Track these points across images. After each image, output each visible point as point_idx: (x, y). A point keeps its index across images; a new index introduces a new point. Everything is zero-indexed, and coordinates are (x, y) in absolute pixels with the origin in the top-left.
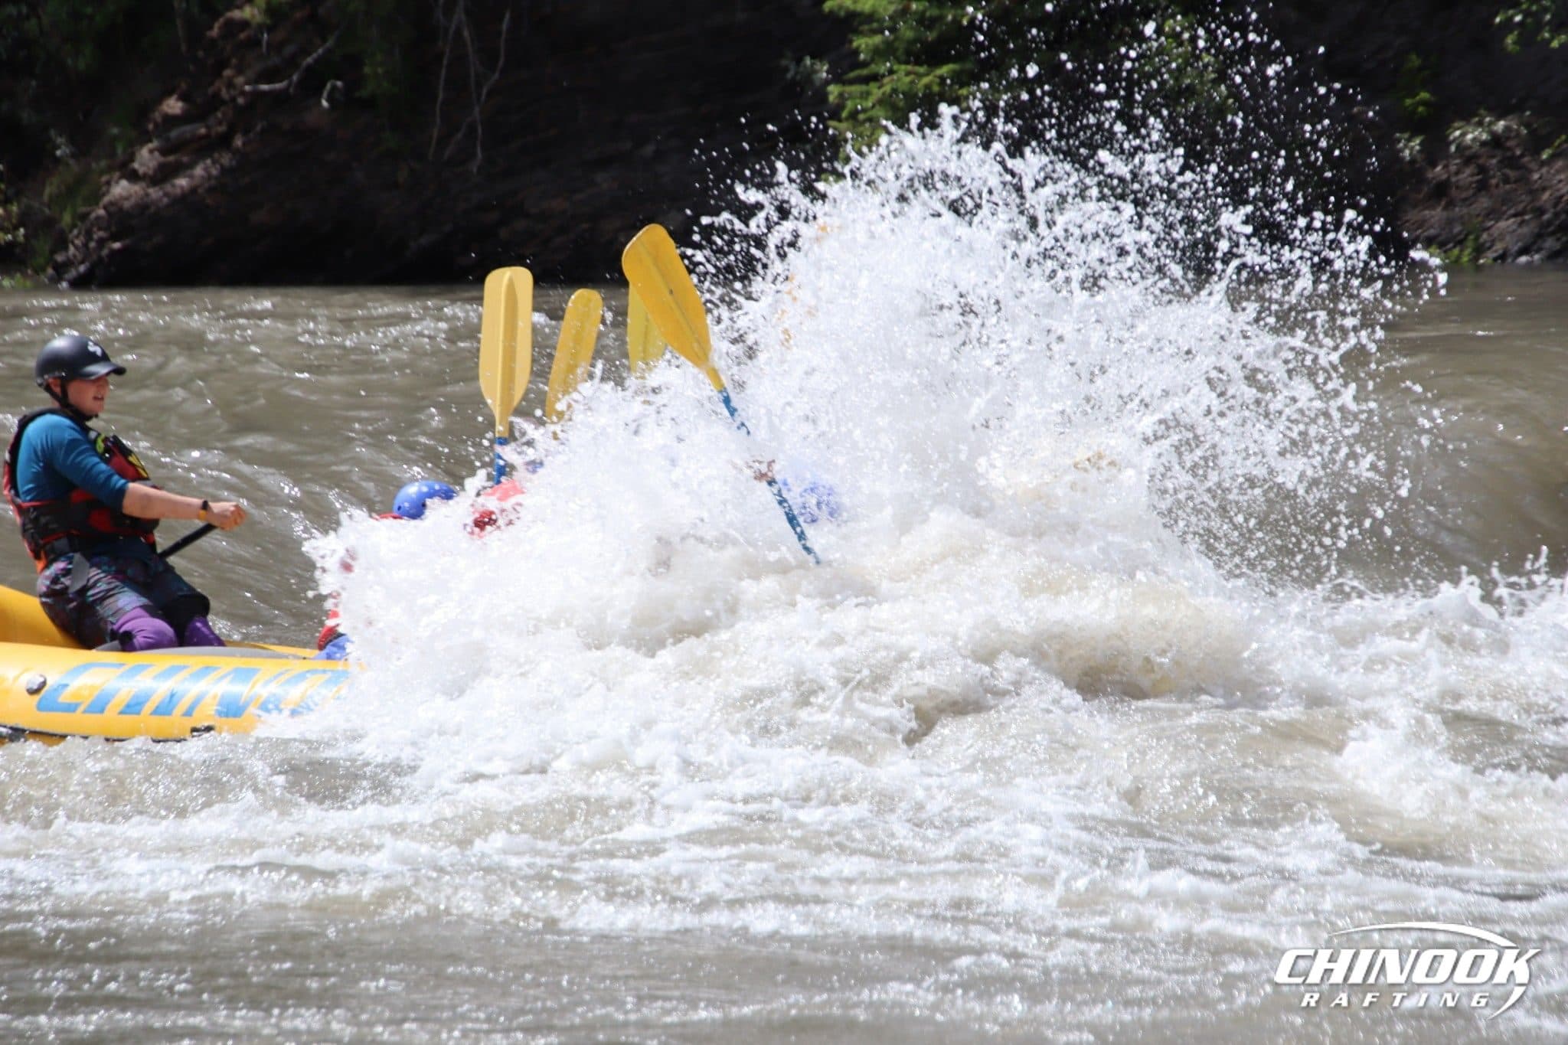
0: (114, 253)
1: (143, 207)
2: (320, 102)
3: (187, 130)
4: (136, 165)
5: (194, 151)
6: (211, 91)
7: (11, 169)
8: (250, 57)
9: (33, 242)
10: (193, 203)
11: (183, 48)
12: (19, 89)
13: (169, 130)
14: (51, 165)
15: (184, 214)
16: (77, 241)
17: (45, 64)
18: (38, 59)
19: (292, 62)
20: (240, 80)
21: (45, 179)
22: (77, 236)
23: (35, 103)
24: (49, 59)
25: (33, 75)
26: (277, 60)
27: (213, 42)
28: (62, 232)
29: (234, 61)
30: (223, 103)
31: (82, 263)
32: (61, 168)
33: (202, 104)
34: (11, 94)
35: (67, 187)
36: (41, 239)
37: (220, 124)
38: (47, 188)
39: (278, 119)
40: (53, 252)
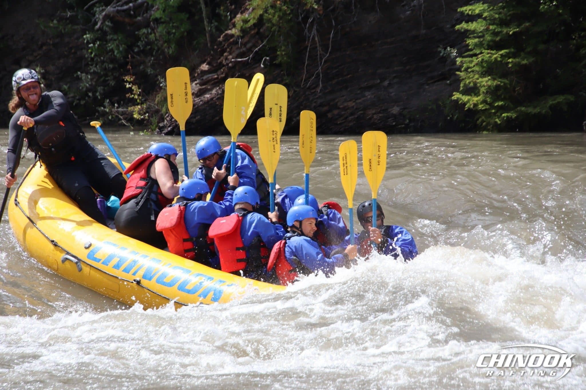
2: (260, 65)
3: (210, 76)
5: (212, 84)
6: (219, 61)
7: (143, 91)
8: (234, 48)
9: (151, 119)
10: (211, 104)
11: (209, 45)
12: (147, 61)
13: (203, 76)
14: (158, 90)
15: (208, 108)
16: (168, 119)
17: (157, 51)
18: (154, 49)
19: (250, 50)
20: (230, 57)
21: (156, 95)
22: (168, 117)
23: (153, 66)
24: (159, 49)
25: (152, 56)
26: (244, 49)
27: (220, 43)
28: (162, 115)
29: (228, 50)
30: (224, 66)
31: (169, 127)
32: (162, 91)
33: (216, 66)
34: (144, 63)
35: (164, 98)
36: (154, 118)
37: (222, 74)
38: (157, 99)
39: (245, 72)
40: (158, 123)
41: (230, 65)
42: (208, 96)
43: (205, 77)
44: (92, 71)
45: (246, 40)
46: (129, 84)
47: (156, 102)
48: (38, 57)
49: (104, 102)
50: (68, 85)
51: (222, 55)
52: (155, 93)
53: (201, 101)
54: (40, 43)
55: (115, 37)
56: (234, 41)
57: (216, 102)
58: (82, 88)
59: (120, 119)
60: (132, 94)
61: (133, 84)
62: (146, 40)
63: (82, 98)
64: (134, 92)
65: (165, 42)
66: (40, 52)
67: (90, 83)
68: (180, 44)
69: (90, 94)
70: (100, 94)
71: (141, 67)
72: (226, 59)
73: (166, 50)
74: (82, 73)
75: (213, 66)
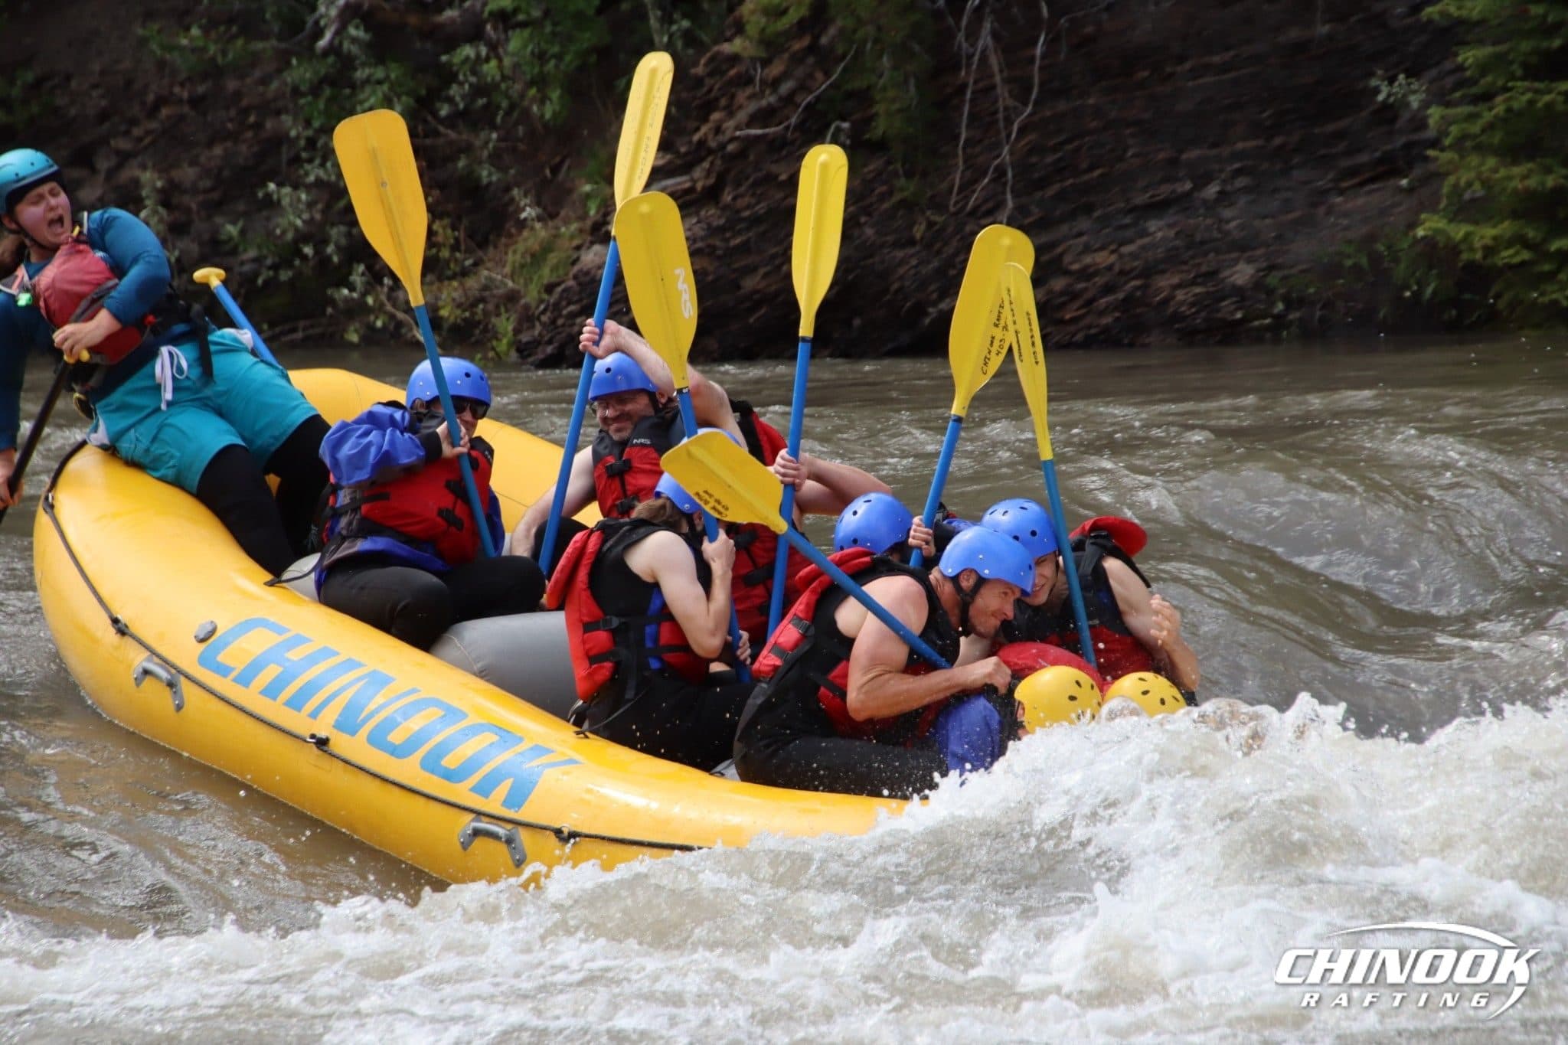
6: (696, 138)
7: (470, 235)
8: (742, 96)
9: (494, 320)
12: (478, 143)
14: (513, 230)
16: (544, 318)
17: (508, 113)
18: (498, 107)
19: (789, 100)
20: (730, 124)
21: (507, 246)
22: (544, 312)
23: (496, 159)
24: (512, 107)
25: (494, 127)
26: (772, 99)
27: (699, 81)
28: (527, 307)
29: (723, 102)
30: (710, 152)
31: (550, 342)
32: (526, 233)
33: (686, 154)
34: (467, 149)
35: (533, 256)
36: (504, 316)
37: (707, 176)
38: (510, 257)
39: (774, 168)
40: (517, 331)
41: (730, 148)
44: (312, 178)
45: (776, 69)
47: (507, 270)
48: (147, 141)
49: (350, 273)
50: (240, 224)
51: (706, 119)
52: (503, 240)
54: (151, 97)
55: (380, 74)
56: (738, 77)
58: (284, 233)
59: (399, 324)
62: (473, 79)
63: (284, 262)
65: (530, 84)
66: (154, 125)
67: (306, 216)
68: (575, 87)
69: (308, 250)
70: (338, 247)
71: (462, 164)
72: (718, 130)
73: (535, 108)
74: (280, 185)
75: (677, 152)
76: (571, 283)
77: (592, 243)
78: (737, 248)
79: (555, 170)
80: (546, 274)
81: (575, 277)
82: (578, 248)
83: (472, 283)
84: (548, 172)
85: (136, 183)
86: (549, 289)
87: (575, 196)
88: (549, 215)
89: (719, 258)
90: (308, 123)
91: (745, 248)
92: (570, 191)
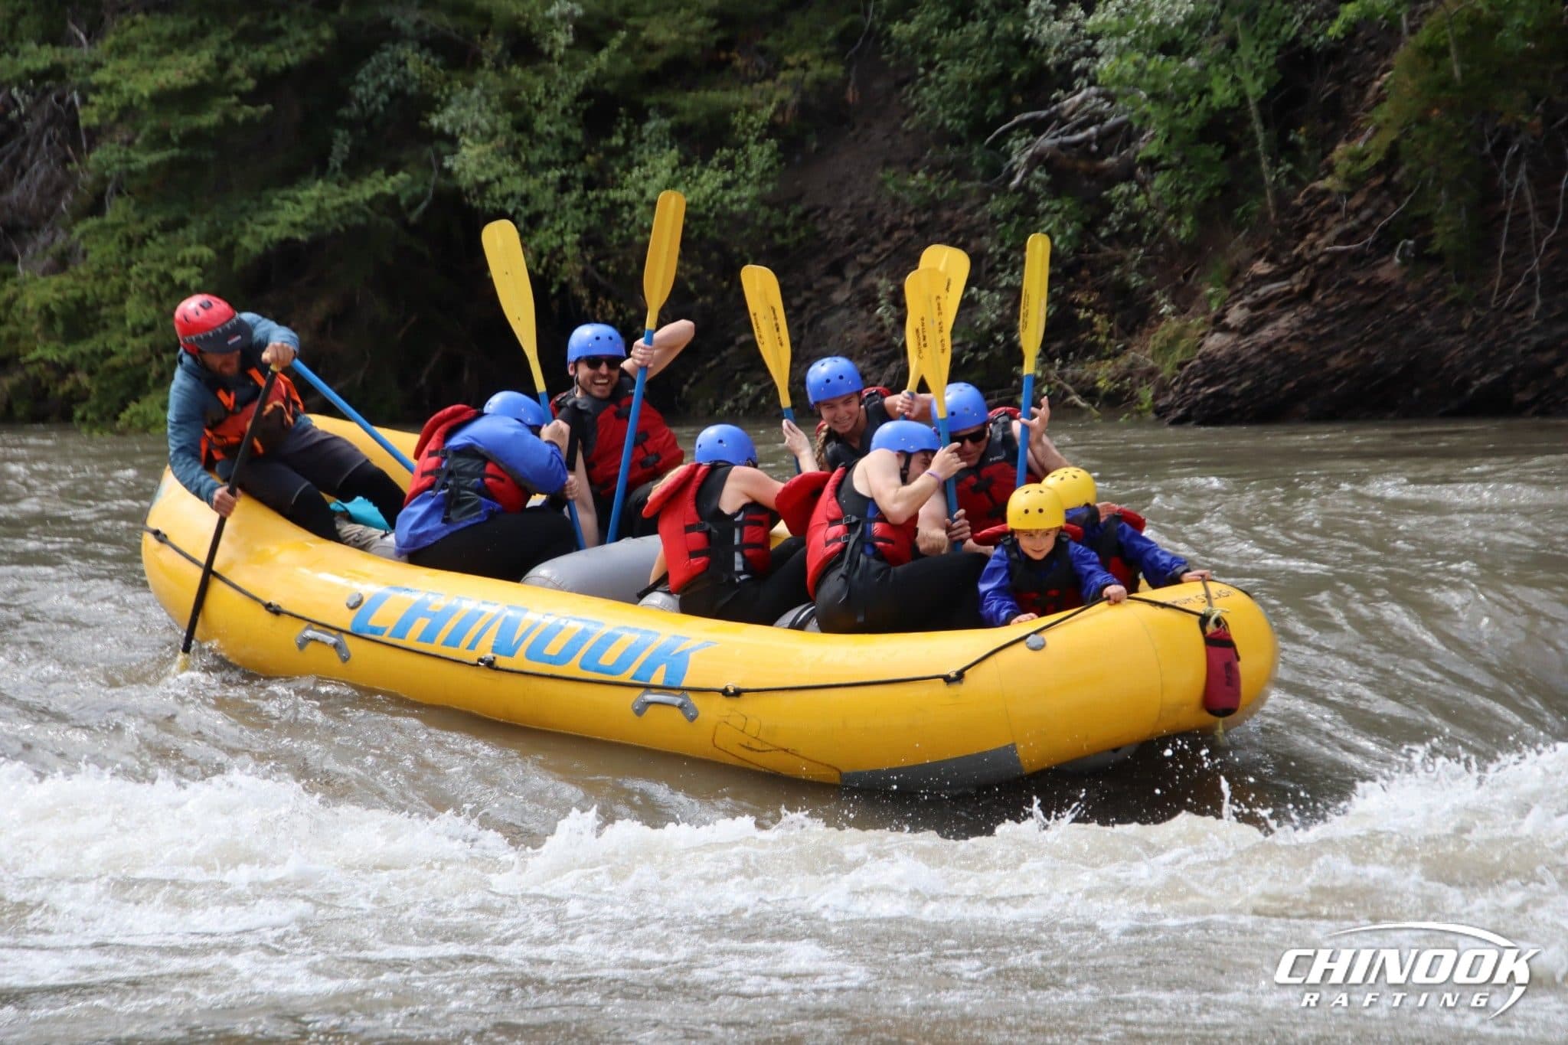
0: (1207, 397)
1: (1234, 356)
2: (1391, 260)
3: (1274, 287)
4: (1228, 320)
5: (1279, 306)
6: (1295, 252)
7: (1122, 325)
8: (1331, 221)
9: (1138, 389)
10: (1277, 352)
11: (1273, 215)
12: (1129, 257)
13: (1258, 288)
14: (1154, 322)
15: (1269, 362)
16: (1176, 388)
17: (1152, 234)
18: (1145, 230)
19: (1367, 224)
20: (1322, 242)
21: (1149, 334)
22: (1176, 383)
23: (1142, 268)
24: (1155, 229)
25: (1141, 245)
26: (1354, 223)
27: (1298, 210)
28: (1163, 380)
29: (1317, 225)
30: (1306, 263)
31: (1179, 407)
32: (1163, 324)
33: (1288, 264)
34: (1121, 261)
35: (1169, 341)
36: (1145, 387)
37: (1303, 281)
38: (1151, 343)
39: (1355, 275)
40: (1155, 398)
41: (1321, 260)
42: (1267, 333)
43: (1261, 291)
44: (1003, 284)
45: (1357, 201)
46: (1087, 311)
47: (1148, 352)
51: (1301, 238)
52: (1146, 330)
53: (1253, 345)
54: (887, 225)
55: (1057, 205)
56: (1328, 206)
57: (1288, 348)
58: (982, 324)
59: (1066, 394)
60: (1093, 334)
61: (1097, 312)
62: (1127, 209)
63: (981, 347)
64: (1098, 329)
65: (1169, 212)
66: (887, 245)
67: (999, 312)
68: (1204, 216)
69: (999, 338)
71: (1116, 272)
72: (1312, 246)
73: (1173, 230)
74: (980, 289)
75: (1280, 264)
76: (1197, 362)
77: (1214, 332)
78: (1324, 335)
79: (1187, 277)
80: (1178, 356)
81: (1200, 357)
82: (1203, 335)
83: (1123, 362)
84: (1181, 278)
85: (874, 288)
86: (1181, 366)
87: (1201, 296)
88: (1181, 311)
89: (1311, 343)
90: (1002, 243)
91: (1330, 336)
92: (1197, 293)
